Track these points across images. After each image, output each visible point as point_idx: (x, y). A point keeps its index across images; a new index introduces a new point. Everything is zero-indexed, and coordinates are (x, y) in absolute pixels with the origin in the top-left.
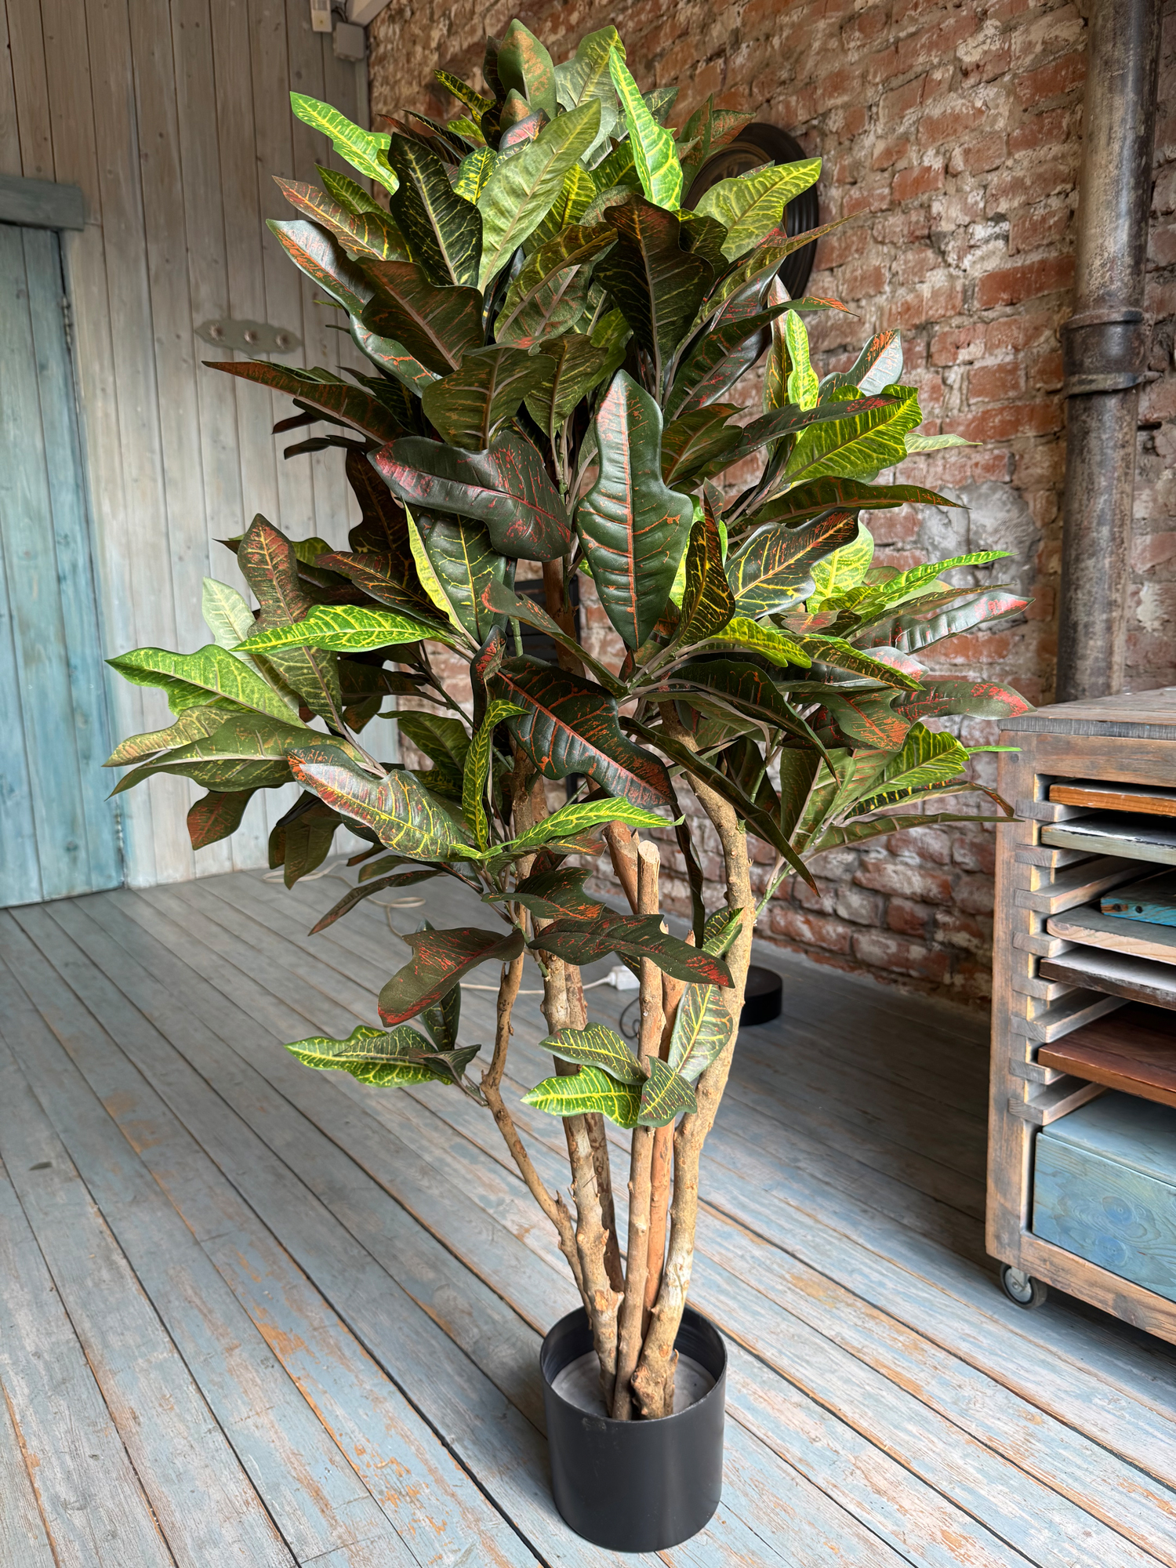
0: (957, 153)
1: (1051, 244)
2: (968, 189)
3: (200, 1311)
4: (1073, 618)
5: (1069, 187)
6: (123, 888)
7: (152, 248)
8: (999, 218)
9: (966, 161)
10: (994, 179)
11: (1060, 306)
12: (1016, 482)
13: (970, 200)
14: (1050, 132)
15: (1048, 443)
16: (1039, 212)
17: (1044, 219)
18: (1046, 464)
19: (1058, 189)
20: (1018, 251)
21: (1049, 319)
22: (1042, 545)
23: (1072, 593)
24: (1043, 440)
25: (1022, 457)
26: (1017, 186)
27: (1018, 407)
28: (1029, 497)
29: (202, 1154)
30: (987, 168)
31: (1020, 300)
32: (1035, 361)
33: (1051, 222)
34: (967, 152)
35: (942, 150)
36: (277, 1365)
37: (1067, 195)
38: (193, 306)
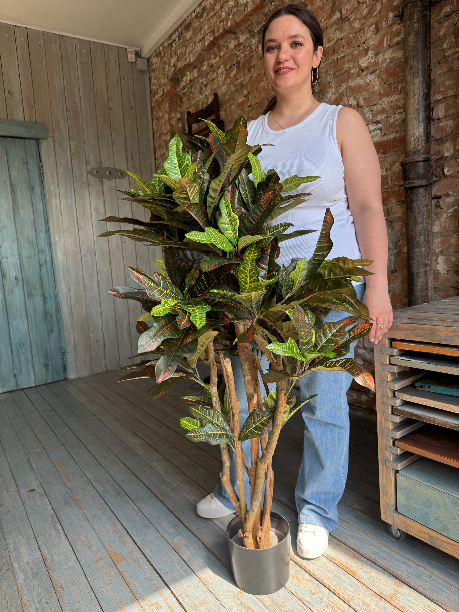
0: (361, 99)
1: (397, 131)
2: (366, 112)
3: (88, 546)
4: (412, 270)
5: (402, 110)
6: (66, 379)
7: (72, 143)
8: (378, 122)
9: (365, 102)
10: (375, 108)
11: (402, 154)
12: (390, 219)
13: (367, 116)
14: (394, 91)
15: (400, 204)
16: (392, 120)
17: (394, 122)
18: (400, 212)
19: (398, 111)
20: (385, 134)
21: (398, 159)
22: (400, 242)
23: (411, 261)
24: (399, 203)
25: (391, 210)
26: (383, 110)
27: (389, 191)
28: (395, 225)
29: (91, 485)
30: (372, 104)
31: (387, 152)
32: (394, 174)
33: (397, 123)
34: (365, 99)
35: (356, 98)
36: (115, 567)
37: (402, 114)
38: (87, 163)
